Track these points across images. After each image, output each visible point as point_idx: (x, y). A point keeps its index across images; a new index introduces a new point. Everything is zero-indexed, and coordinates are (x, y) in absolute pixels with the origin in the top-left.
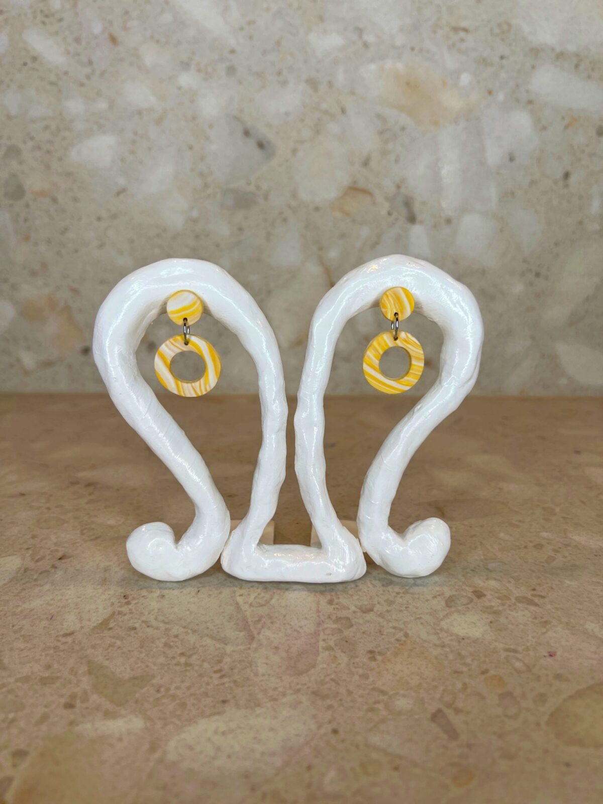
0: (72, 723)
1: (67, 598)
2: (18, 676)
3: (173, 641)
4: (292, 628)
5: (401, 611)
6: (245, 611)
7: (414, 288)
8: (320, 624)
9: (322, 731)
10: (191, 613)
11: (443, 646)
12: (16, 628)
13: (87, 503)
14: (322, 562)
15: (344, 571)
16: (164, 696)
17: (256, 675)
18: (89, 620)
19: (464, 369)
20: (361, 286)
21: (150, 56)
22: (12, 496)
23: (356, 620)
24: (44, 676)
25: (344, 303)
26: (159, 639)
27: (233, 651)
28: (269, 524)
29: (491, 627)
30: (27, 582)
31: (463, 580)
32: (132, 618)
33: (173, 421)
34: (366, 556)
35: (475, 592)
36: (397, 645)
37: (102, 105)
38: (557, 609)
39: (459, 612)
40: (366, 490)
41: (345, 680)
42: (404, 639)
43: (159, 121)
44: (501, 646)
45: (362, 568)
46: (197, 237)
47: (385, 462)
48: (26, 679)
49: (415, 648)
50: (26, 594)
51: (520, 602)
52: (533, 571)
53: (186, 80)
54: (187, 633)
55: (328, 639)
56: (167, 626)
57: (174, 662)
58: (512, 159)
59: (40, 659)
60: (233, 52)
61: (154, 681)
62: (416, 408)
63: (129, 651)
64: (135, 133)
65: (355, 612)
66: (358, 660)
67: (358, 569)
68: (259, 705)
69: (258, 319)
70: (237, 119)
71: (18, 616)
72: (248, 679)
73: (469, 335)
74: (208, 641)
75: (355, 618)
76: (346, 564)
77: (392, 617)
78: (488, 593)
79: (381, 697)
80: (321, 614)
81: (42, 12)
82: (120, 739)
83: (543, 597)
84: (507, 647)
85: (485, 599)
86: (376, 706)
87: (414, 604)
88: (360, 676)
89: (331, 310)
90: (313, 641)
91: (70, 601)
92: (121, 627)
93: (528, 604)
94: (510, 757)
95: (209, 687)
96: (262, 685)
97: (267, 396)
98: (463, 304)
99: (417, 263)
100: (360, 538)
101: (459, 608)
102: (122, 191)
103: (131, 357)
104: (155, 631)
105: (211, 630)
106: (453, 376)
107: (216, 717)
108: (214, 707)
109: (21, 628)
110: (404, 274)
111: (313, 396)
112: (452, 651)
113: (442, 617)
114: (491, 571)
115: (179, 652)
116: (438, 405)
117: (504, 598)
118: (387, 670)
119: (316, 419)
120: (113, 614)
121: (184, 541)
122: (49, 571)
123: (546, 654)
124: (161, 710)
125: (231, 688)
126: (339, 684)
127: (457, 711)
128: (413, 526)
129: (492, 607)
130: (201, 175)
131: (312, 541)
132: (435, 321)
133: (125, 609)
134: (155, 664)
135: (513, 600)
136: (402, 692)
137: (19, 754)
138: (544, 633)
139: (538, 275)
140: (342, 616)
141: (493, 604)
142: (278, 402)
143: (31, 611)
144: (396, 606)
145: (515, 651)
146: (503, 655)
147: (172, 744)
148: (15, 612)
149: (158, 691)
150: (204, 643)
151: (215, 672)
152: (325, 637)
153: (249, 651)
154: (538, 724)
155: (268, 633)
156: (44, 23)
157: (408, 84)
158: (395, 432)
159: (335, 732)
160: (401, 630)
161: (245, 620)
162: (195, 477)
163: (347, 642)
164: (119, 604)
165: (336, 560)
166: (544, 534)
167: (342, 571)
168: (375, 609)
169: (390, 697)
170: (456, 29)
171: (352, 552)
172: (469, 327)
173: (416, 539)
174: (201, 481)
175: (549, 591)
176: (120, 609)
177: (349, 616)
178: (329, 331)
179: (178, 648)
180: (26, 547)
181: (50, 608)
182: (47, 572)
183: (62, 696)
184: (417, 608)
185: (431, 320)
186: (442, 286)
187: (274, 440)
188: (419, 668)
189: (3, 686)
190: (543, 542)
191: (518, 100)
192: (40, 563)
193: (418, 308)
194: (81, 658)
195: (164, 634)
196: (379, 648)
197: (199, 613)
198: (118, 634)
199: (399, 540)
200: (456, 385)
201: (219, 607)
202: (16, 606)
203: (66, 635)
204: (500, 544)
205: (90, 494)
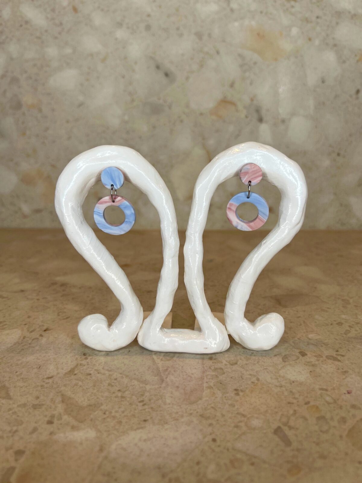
0: (51, 433)
1: (49, 355)
2: (19, 403)
3: (113, 382)
4: (187, 374)
5: (254, 364)
6: (158, 364)
7: (262, 164)
8: (204, 372)
9: (206, 440)
10: (125, 365)
11: (281, 387)
12: (18, 373)
13: (61, 296)
14: (201, 340)
15: (216, 346)
16: (108, 417)
17: (165, 403)
18: (62, 369)
19: (295, 217)
20: (227, 163)
21: (98, 19)
22: (16, 292)
23: (226, 370)
24: (35, 403)
25: (216, 174)
26: (105, 381)
27: (151, 389)
28: (168, 315)
29: (311, 375)
30: (25, 345)
31: (293, 345)
32: (88, 368)
33: (106, 250)
35: (300, 353)
36: (253, 386)
37: (69, 51)
38: (352, 363)
39: (290, 365)
40: (230, 295)
41: (220, 408)
42: (256, 382)
43: (104, 60)
44: (318, 386)
45: (227, 344)
46: (128, 132)
47: (242, 277)
48: (24, 405)
49: (263, 388)
50: (24, 352)
51: (328, 359)
52: (336, 339)
53: (120, 34)
54: (122, 377)
55: (209, 382)
56: (110, 373)
57: (114, 395)
58: (323, 82)
59: (32, 393)
60: (149, 16)
61: (102, 407)
62: (263, 242)
63: (87, 388)
64: (89, 68)
65: (226, 365)
66: (228, 395)
67: (224, 344)
68: (167, 423)
69: (160, 184)
70: (152, 58)
71: (19, 366)
72: (160, 406)
73: (298, 195)
74: (136, 383)
75: (226, 368)
76: (217, 342)
77: (249, 368)
78: (308, 353)
79: (243, 419)
80: (205, 366)
82: (81, 444)
83: (343, 356)
84: (321, 387)
85: (307, 357)
86: (240, 424)
87: (263, 360)
88: (229, 405)
90: (200, 382)
91: (51, 357)
92: (82, 373)
93: (334, 360)
94: (323, 457)
95: (136, 411)
96: (168, 411)
97: (166, 234)
98: (295, 174)
99: (264, 147)
100: (226, 325)
101: (291, 362)
102: (81, 105)
103: (79, 209)
104: (103, 376)
105: (137, 376)
106: (287, 221)
107: (141, 430)
108: (139, 423)
109: (21, 374)
110: (255, 155)
111: (196, 234)
112: (286, 390)
113: (280, 368)
114: (310, 339)
115: (118, 389)
116: (277, 240)
117: (319, 356)
118: (246, 401)
119: (197, 249)
120: (77, 365)
121: (114, 326)
123: (346, 392)
124: (106, 426)
125: (149, 412)
126: (216, 410)
127: (290, 428)
129: (311, 362)
130: (130, 94)
131: (196, 326)
132: (276, 185)
133: (84, 362)
134: (102, 397)
135: (324, 358)
136: (256, 415)
137: (19, 453)
138: (344, 379)
139: (339, 155)
140: (218, 367)
141: (312, 360)
142: (173, 238)
143: (27, 363)
144: (251, 361)
145: (326, 390)
146: (319, 392)
147: (113, 447)
148: (17, 363)
149: (105, 413)
150: (133, 384)
151: (140, 402)
152: (208, 380)
153: (161, 389)
154: (341, 437)
155: (172, 377)
157: (258, 34)
158: (249, 258)
159: (214, 440)
160: (254, 376)
161: (158, 369)
163: (221, 383)
164: (81, 359)
165: (211, 340)
166: (343, 316)
167: (214, 346)
168: (238, 363)
169: (248, 419)
171: (220, 334)
172: (298, 190)
173: (262, 326)
174: (124, 288)
175: (347, 352)
176: (81, 362)
177: (222, 367)
178: (206, 192)
179: (117, 387)
180: (24, 323)
181: (39, 361)
182: (37, 339)
183: (46, 416)
184: (264, 362)
185: (273, 185)
186: (280, 163)
187: (170, 262)
188: (266, 401)
189: (10, 410)
190: (343, 321)
191: (327, 44)
192: (33, 333)
193: (265, 177)
194: (58, 393)
195: (108, 378)
196: (241, 388)
197: (130, 365)
198: (80, 377)
199: (251, 327)
200: (289, 227)
201: (142, 361)
202: (18, 360)
203: (49, 378)
204: (316, 322)
205: (64, 290)
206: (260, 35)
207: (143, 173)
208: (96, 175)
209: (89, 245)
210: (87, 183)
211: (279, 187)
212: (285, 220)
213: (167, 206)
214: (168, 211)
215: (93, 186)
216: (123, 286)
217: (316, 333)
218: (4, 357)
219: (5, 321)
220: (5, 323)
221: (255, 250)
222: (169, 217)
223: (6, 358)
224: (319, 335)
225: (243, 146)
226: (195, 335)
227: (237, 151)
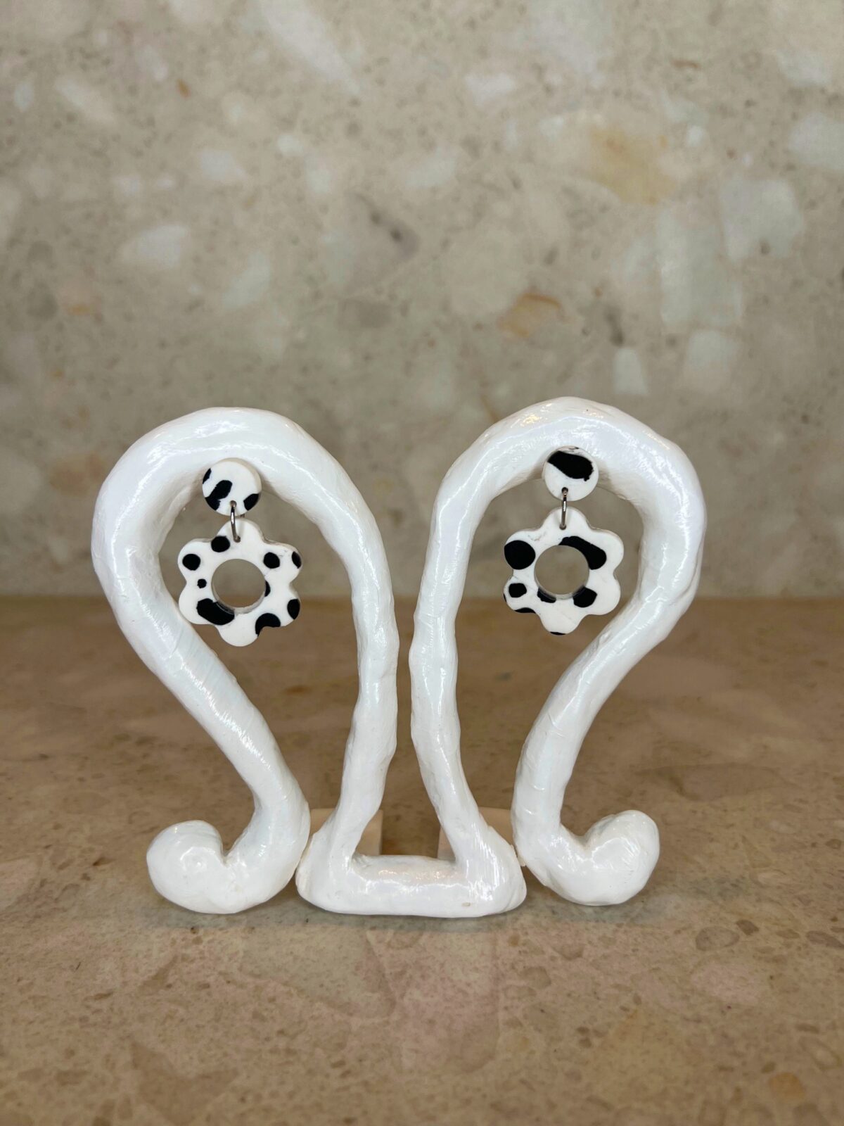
1: (104, 931)
2: (24, 1068)
3: (266, 1009)
4: (454, 986)
5: (626, 956)
6: (380, 956)
7: (596, 449)
8: (498, 979)
10: (296, 958)
11: (698, 1021)
12: (24, 982)
13: (139, 772)
14: (455, 885)
15: (491, 899)
16: (251, 1110)
17: (400, 1071)
18: (136, 971)
19: (677, 576)
20: (512, 447)
21: (237, 111)
22: (27, 760)
23: (555, 972)
24: (64, 1069)
25: (485, 474)
26: (244, 1004)
27: (362, 1027)
29: (772, 987)
30: (45, 903)
31: (721, 902)
32: (203, 967)
34: (526, 872)
35: (740, 923)
36: (624, 1019)
37: (168, 182)
39: (717, 958)
40: (525, 769)
41: (543, 1083)
42: (634, 1007)
43: (249, 203)
44: (792, 1020)
45: (520, 894)
46: (304, 370)
47: (554, 723)
48: (35, 1074)
49: (653, 1024)
50: (41, 924)
51: (814, 941)
52: (831, 887)
53: (288, 144)
54: (289, 994)
55: (512, 1007)
56: (260, 982)
57: (268, 1046)
58: (764, 249)
59: (57, 1039)
60: (355, 102)
61: (237, 1082)
62: (602, 638)
63: (198, 1026)
64: (216, 222)
65: (553, 959)
66: (562, 1045)
67: (513, 893)
69: (350, 500)
70: (361, 198)
71: (27, 963)
72: (386, 1079)
73: (683, 522)
74: (321, 1009)
75: (554, 968)
76: (494, 888)
77: (612, 967)
78: (762, 926)
79: (604, 1115)
80: (499, 962)
81: (81, 50)
84: (800, 1022)
85: (758, 936)
87: (647, 944)
88: (567, 1075)
89: (465, 484)
90: (489, 1009)
91: (108, 936)
92: (186, 984)
93: (828, 945)
95: (324, 1094)
96: (409, 1091)
97: (365, 620)
98: (673, 473)
99: (599, 410)
101: (718, 952)
102: (195, 305)
103: (152, 562)
104: (239, 991)
105: (327, 990)
106: (660, 587)
109: (32, 984)
110: (579, 428)
111: (439, 619)
112: (713, 1030)
113: (691, 967)
114: (762, 886)
115: (277, 1028)
116: (636, 633)
117: (789, 934)
118: (610, 1064)
119: (443, 656)
120: (173, 962)
121: (236, 852)
125: (359, 1095)
126: (533, 1090)
128: (600, 824)
129: (770, 950)
130: (311, 280)
132: (628, 499)
133: (190, 952)
134: (237, 1049)
135: (804, 939)
136: (636, 1105)
139: (805, 419)
140: (533, 965)
141: (772, 945)
142: (383, 630)
143: (48, 954)
144: (617, 947)
145: (815, 1030)
146: (798, 1036)
148: (22, 955)
149: (243, 1100)
150: (316, 1013)
151: (335, 1066)
152: (508, 1003)
153: (388, 1028)
155: (417, 995)
156: (84, 67)
157: (610, 143)
158: (570, 675)
160: (628, 990)
161: (380, 970)
162: (253, 751)
163: (542, 1011)
164: (184, 943)
167: (488, 899)
168: (585, 954)
169: (618, 1115)
170: (680, 64)
171: (503, 868)
172: (684, 510)
173: (604, 846)
174: (262, 756)
176: (184, 951)
177: (544, 965)
178: (463, 518)
179: (275, 1021)
180: (44, 844)
181: (76, 948)
182: (76, 886)
183: (90, 1106)
184: (651, 951)
185: (623, 500)
186: (639, 446)
187: (377, 690)
188: (661, 1061)
191: (772, 165)
192: (65, 871)
193: (602, 480)
194: (122, 1039)
195: (253, 996)
196: (595, 1024)
197: (308, 959)
198: (181, 995)
199: (578, 847)
200: (665, 600)
201: (340, 948)
202: (25, 945)
203: (100, 997)
204: (773, 840)
205: (145, 756)
206: (615, 146)
207: (308, 473)
208: (194, 480)
209: (175, 649)
210: (171, 500)
211: (637, 504)
212: (654, 584)
213: (367, 551)
214: (371, 564)
215: (185, 507)
216: (259, 751)
217: (779, 871)
221: (584, 658)
222: (374, 579)
224: (785, 874)
225: (549, 407)
226: (439, 870)
227: (535, 421)
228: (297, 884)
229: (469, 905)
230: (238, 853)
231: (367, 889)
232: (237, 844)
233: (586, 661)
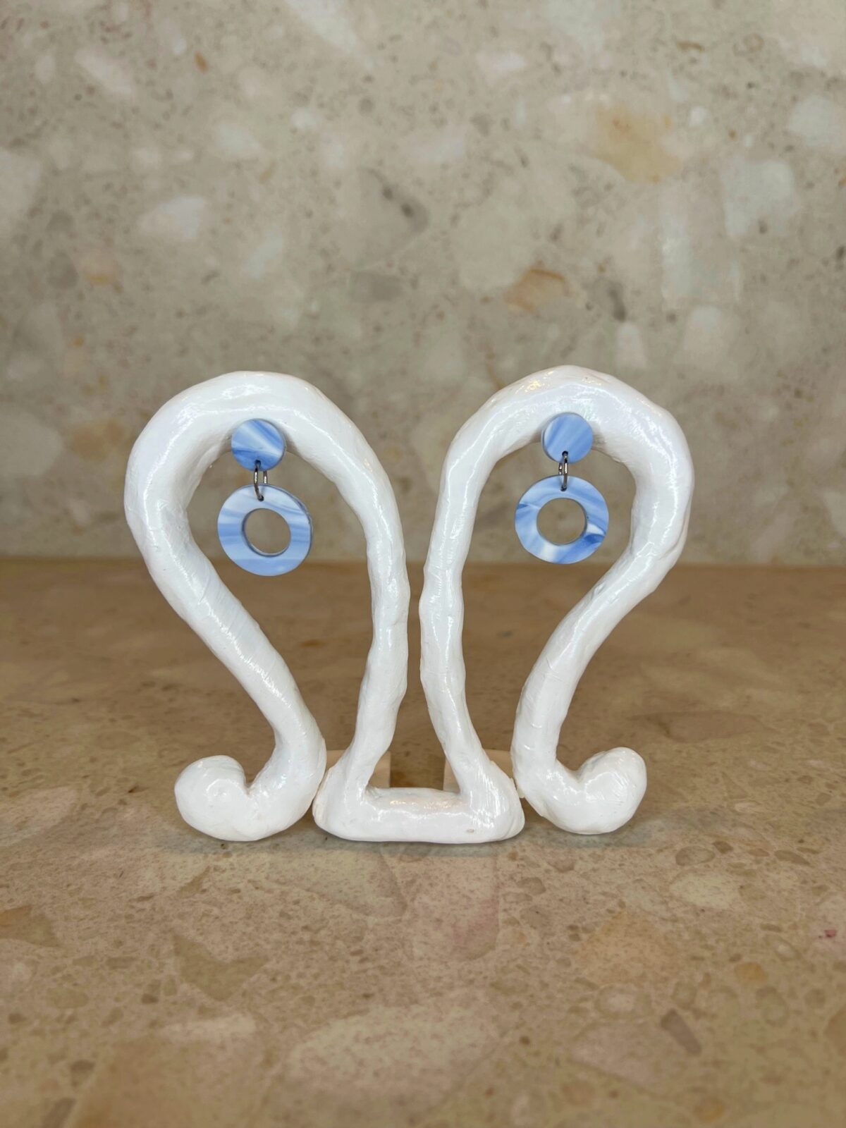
0: (153, 1024)
1: (142, 846)
2: (78, 956)
3: (292, 910)
4: (459, 892)
5: (613, 870)
6: (393, 868)
7: (594, 415)
8: (498, 887)
9: (507, 1040)
10: (316, 869)
11: (675, 921)
12: (73, 887)
13: (166, 714)
14: (460, 814)
15: (493, 826)
16: (281, 988)
17: (411, 958)
18: (174, 878)
19: (666, 533)
20: (516, 412)
21: (253, 86)
22: (61, 703)
23: (549, 882)
24: (114, 956)
25: (492, 437)
26: (272, 906)
27: (378, 924)
28: (383, 758)
29: (742, 895)
30: (87, 824)
31: (700, 827)
32: (233, 876)
33: (243, 608)
34: (524, 803)
35: (717, 844)
36: (610, 919)
37: (186, 155)
38: (835, 869)
39: (695, 871)
40: (525, 709)
41: (537, 968)
42: (618, 909)
43: (265, 177)
44: (758, 921)
45: (519, 822)
46: (317, 340)
47: (551, 667)
48: (89, 960)
49: (635, 923)
50: (85, 840)
51: (781, 858)
52: (800, 815)
53: (304, 119)
54: (312, 899)
55: (510, 909)
56: (285, 888)
57: (294, 938)
58: (763, 229)
59: (107, 933)
60: (369, 79)
61: (268, 966)
62: (596, 589)
63: (231, 923)
64: (232, 195)
65: (547, 871)
66: (553, 939)
67: (513, 821)
68: (416, 1002)
69: (366, 460)
70: (373, 173)
71: (75, 872)
72: (399, 964)
73: (673, 483)
74: (342, 910)
75: (548, 879)
76: (495, 817)
77: (600, 878)
78: (735, 845)
79: (589, 993)
80: (500, 873)
81: (102, 24)
82: (222, 1047)
83: (814, 852)
84: (765, 923)
85: (732, 854)
86: (583, 1005)
87: (632, 860)
88: (558, 962)
89: (473, 446)
90: (490, 911)
91: (146, 851)
92: (219, 889)
93: (793, 862)
94: (773, 1079)
95: (345, 976)
96: (419, 973)
97: (379, 572)
98: (664, 438)
99: (597, 377)
100: (516, 778)
101: (696, 867)
102: (211, 276)
103: (181, 516)
104: (267, 895)
105: (346, 894)
106: (650, 542)
107: (357, 1018)
108: (353, 1003)
109: (80, 888)
110: (578, 395)
111: (447, 571)
112: (687, 928)
113: (671, 878)
114: (739, 814)
115: (302, 924)
116: (628, 585)
117: (759, 853)
118: (596, 954)
119: (451, 606)
120: (207, 871)
121: (258, 784)
122: (115, 809)
123: (822, 934)
124: (278, 1008)
125: (376, 977)
126: (529, 974)
127: (698, 1014)
128: (593, 759)
129: (741, 866)
130: (324, 253)
131: (446, 782)
132: (623, 462)
133: (221, 864)
134: (267, 941)
135: (772, 856)
136: (618, 985)
137: (81, 1067)
138: (818, 904)
139: (798, 394)
140: (530, 877)
141: (743, 861)
142: (395, 581)
143: (93, 864)
144: (605, 862)
145: (778, 929)
146: (761, 934)
147: (296, 1054)
148: (70, 865)
149: (274, 980)
150: (336, 913)
151: (354, 954)
152: (507, 906)
153: (400, 925)
154: (814, 1034)
155: (426, 899)
156: (104, 40)
157: (616, 123)
158: (567, 623)
159: (525, 1041)
160: (614, 896)
161: (392, 880)
162: (274, 691)
163: (537, 913)
164: (216, 856)
165: (481, 811)
166: (813, 763)
167: (490, 825)
168: (577, 867)
169: (602, 992)
170: (684, 46)
171: (504, 799)
172: (673, 471)
173: (596, 779)
174: (283, 696)
175: (823, 844)
176: (216, 863)
177: (540, 876)
178: (470, 478)
179: (299, 919)
180: (82, 774)
181: (118, 860)
182: (114, 810)
183: (139, 985)
184: (636, 866)
185: (617, 462)
186: (633, 412)
187: (390, 636)
188: (641, 952)
189: (57, 970)
190: (812, 774)
191: (772, 146)
192: (104, 797)
193: (599, 443)
194: (164, 932)
195: (280, 900)
196: (584, 923)
197: (328, 870)
198: (215, 898)
199: (572, 780)
200: (655, 555)
201: (356, 861)
202: (72, 857)
203: (142, 899)
204: (750, 776)
205: (171, 700)
206: (620, 126)
207: (326, 434)
208: (221, 439)
209: (203, 597)
210: (199, 457)
211: (631, 467)
212: (645, 540)
213: (382, 508)
214: (385, 520)
215: (212, 464)
216: (281, 691)
217: (752, 801)
218: (38, 851)
219: (38, 770)
220: (39, 774)
222: (388, 534)
223: (44, 854)
224: (758, 804)
225: (552, 375)
226: (445, 800)
227: (538, 387)
228: (313, 814)
229: (473, 831)
230: (260, 785)
231: (379, 818)
232: (260, 776)
233: (582, 611)
